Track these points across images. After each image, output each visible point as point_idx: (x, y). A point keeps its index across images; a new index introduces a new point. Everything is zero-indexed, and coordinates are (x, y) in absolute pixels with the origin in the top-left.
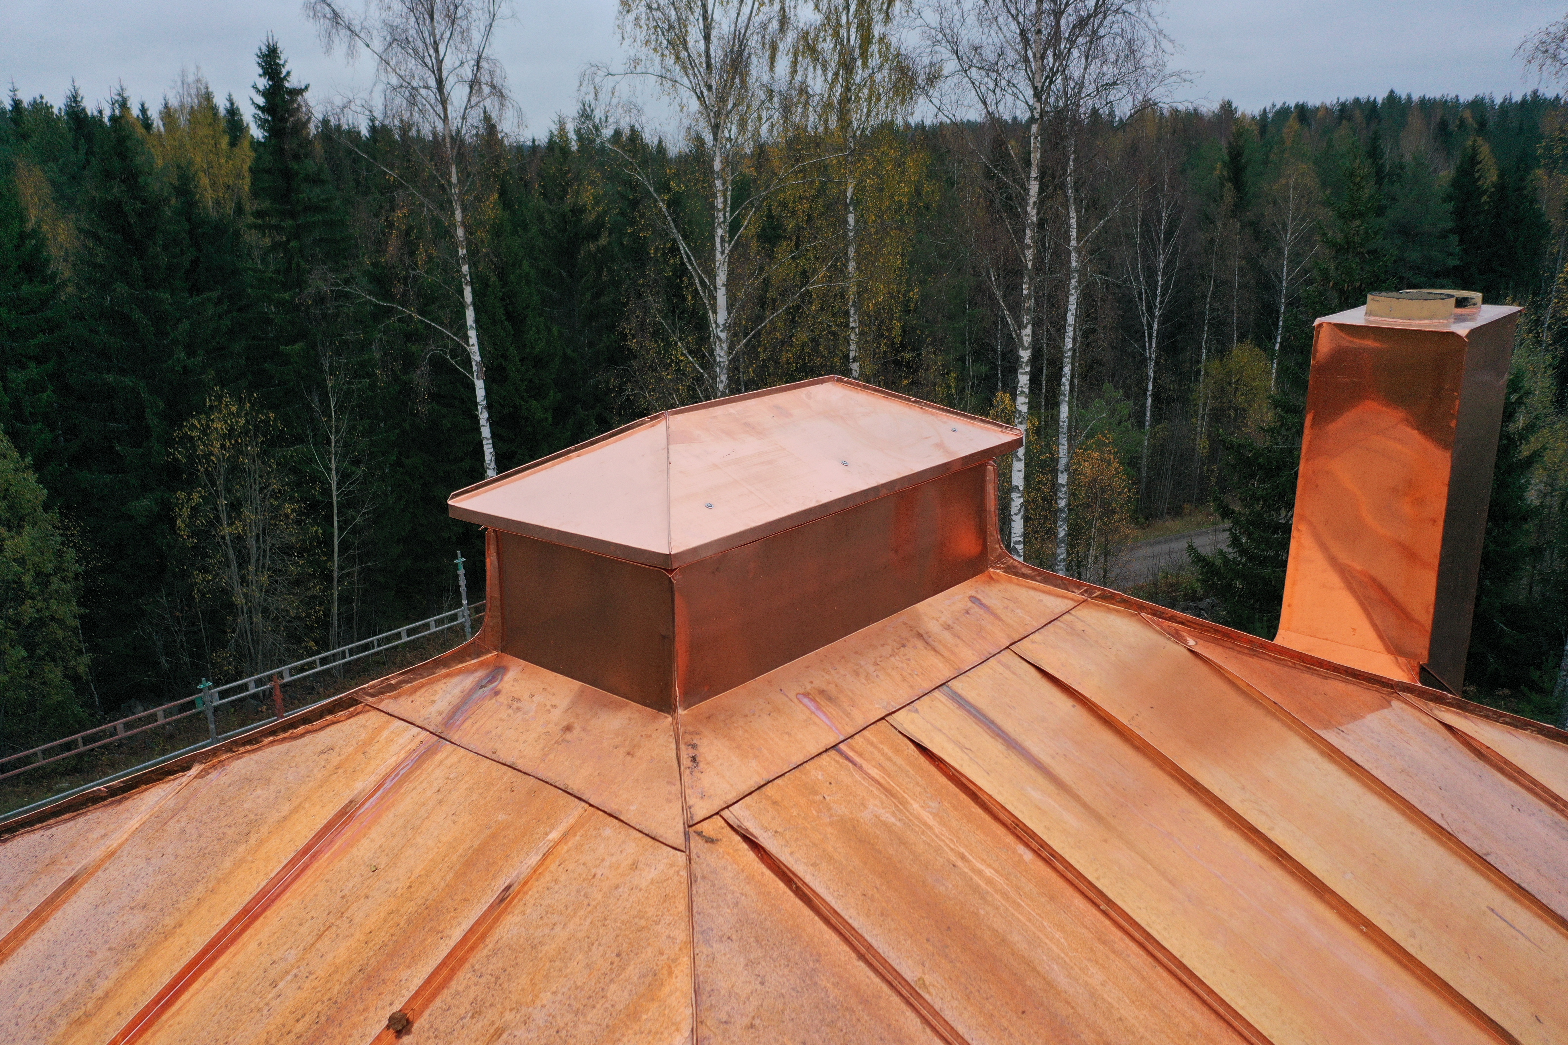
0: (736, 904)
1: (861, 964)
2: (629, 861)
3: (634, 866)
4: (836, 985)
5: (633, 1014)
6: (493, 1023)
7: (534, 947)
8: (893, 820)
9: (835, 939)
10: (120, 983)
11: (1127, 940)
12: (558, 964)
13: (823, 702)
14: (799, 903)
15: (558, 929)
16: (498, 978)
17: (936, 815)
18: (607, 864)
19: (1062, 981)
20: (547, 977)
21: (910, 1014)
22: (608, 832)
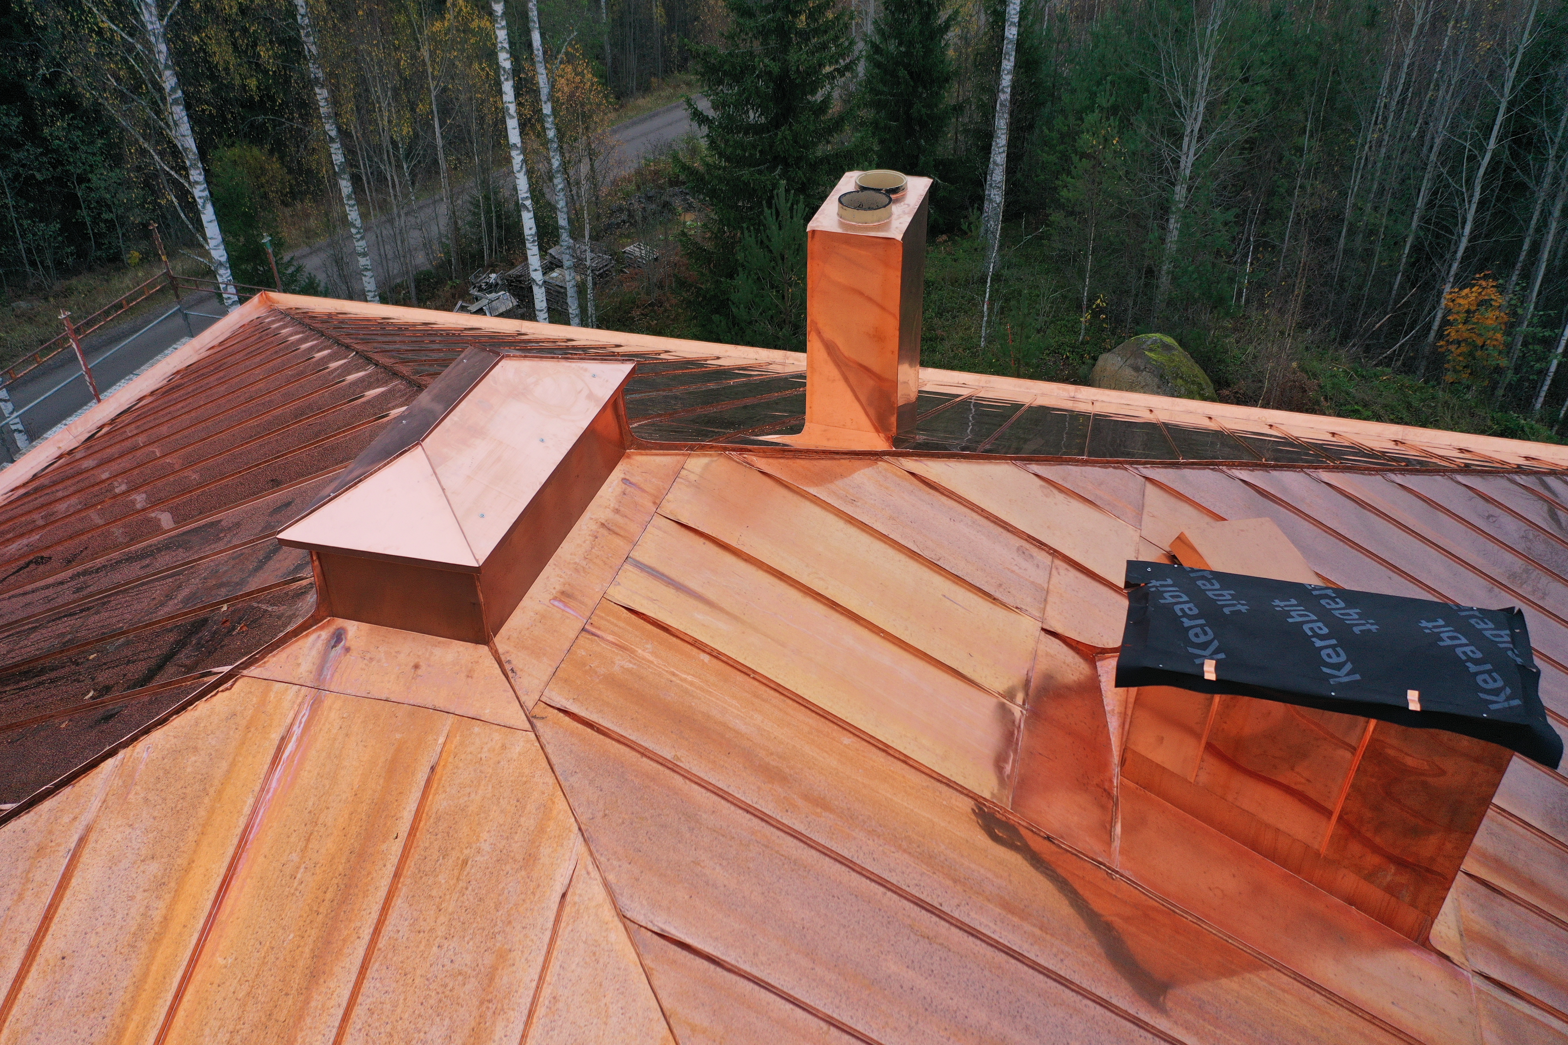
0: (571, 751)
1: (644, 759)
2: (500, 745)
3: (504, 747)
4: (636, 776)
5: (541, 830)
6: (458, 858)
7: (463, 810)
8: (631, 666)
9: (627, 750)
10: (170, 908)
11: (768, 690)
12: (482, 815)
13: (566, 600)
14: (601, 737)
15: (473, 796)
16: (448, 833)
17: (652, 653)
18: (485, 749)
19: (743, 728)
20: (479, 824)
21: (676, 776)
22: (476, 730)
